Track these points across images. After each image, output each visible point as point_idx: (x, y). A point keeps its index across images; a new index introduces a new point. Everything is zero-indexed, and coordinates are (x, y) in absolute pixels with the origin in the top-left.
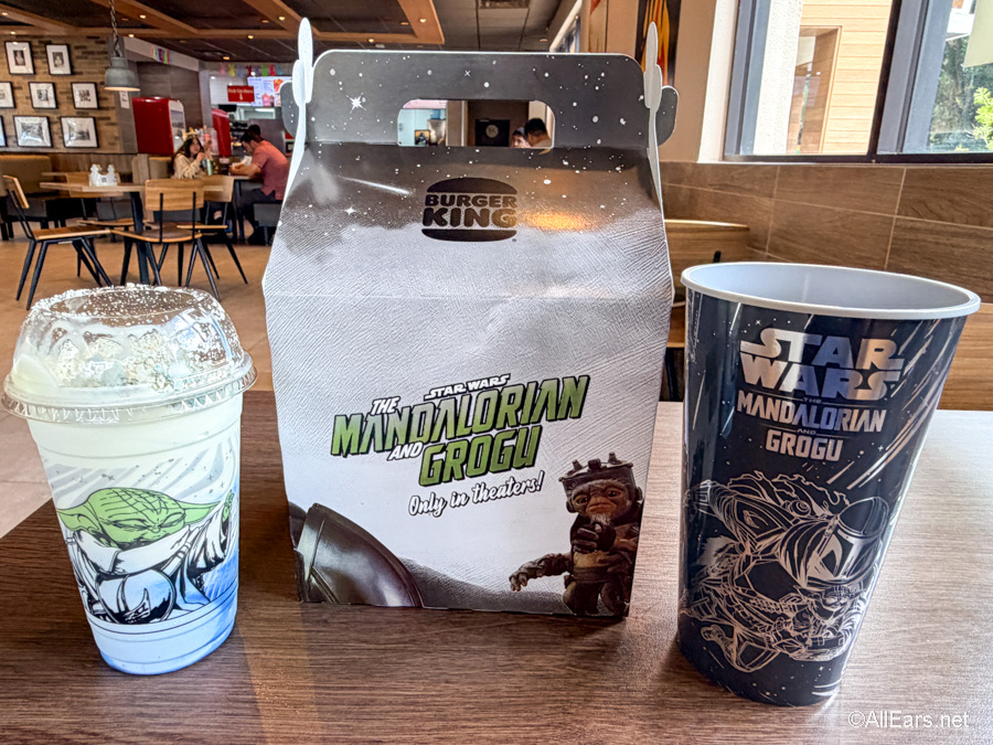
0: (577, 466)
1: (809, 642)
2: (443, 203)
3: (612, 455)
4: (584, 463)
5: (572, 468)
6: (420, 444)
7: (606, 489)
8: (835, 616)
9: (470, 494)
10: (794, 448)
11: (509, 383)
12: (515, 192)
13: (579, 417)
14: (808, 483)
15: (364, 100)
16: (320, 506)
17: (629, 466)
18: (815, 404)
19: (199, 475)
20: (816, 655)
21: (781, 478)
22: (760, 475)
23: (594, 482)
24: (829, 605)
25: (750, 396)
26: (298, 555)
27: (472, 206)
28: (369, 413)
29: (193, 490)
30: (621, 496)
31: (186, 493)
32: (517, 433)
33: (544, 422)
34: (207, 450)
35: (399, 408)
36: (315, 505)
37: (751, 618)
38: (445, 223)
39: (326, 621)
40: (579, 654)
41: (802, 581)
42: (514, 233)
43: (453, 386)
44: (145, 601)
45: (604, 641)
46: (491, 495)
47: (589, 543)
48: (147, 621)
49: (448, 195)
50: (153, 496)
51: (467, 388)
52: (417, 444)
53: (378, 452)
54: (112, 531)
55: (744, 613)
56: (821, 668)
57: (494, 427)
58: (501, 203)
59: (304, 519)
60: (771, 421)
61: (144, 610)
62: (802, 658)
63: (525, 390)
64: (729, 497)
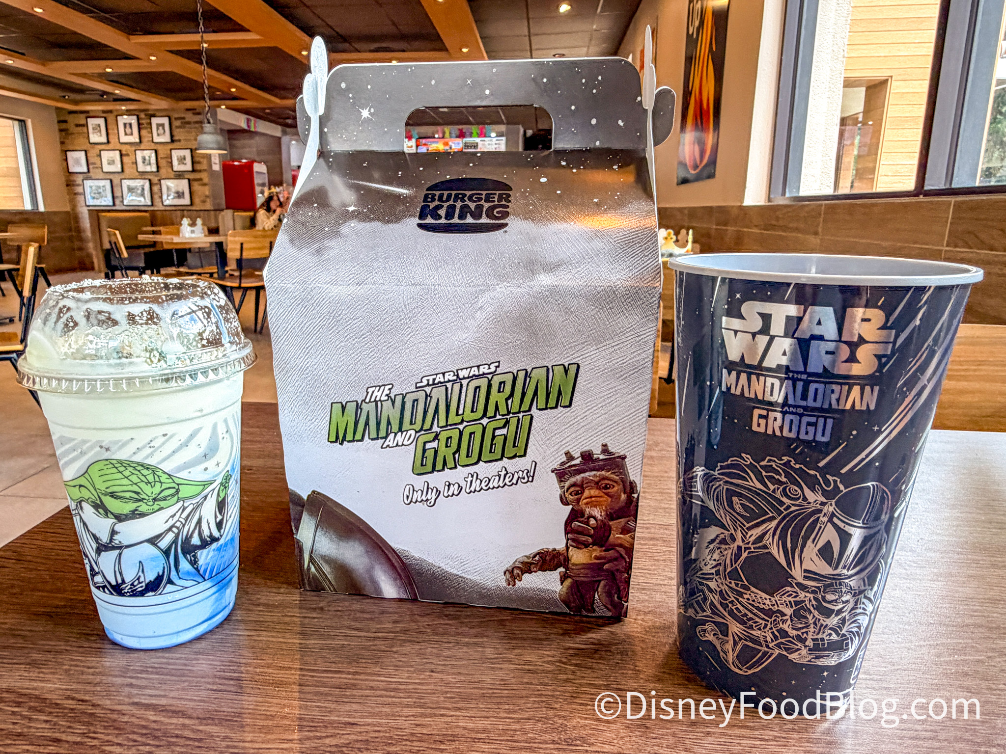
0: (570, 457)
1: (809, 643)
2: (440, 198)
3: (605, 446)
4: (576, 454)
5: (564, 459)
6: (413, 432)
7: (599, 481)
8: (837, 615)
9: (463, 484)
10: (781, 428)
11: (499, 371)
12: (511, 189)
13: (570, 405)
14: (797, 466)
15: (372, 110)
16: (319, 493)
17: (623, 458)
18: (801, 380)
19: (193, 452)
20: (818, 658)
21: (770, 461)
22: (748, 459)
23: (587, 474)
24: (830, 602)
25: (734, 373)
26: (298, 541)
27: (468, 202)
28: (364, 400)
29: (187, 466)
30: (616, 489)
31: (180, 469)
32: (507, 422)
33: (534, 410)
34: (201, 428)
35: (392, 396)
36: (314, 492)
37: (746, 615)
38: (440, 217)
39: (322, 609)
40: (571, 652)
41: (797, 573)
42: (506, 225)
43: (444, 374)
44: (140, 573)
45: (598, 640)
46: (483, 485)
47: (583, 538)
48: (142, 594)
49: (446, 193)
50: (148, 469)
51: (458, 376)
52: (409, 432)
53: (373, 439)
54: (108, 501)
55: (737, 609)
56: (825, 674)
57: (484, 415)
58: (496, 199)
59: (303, 506)
60: (756, 400)
61: (139, 583)
62: (804, 661)
63: (515, 379)
64: (718, 484)
